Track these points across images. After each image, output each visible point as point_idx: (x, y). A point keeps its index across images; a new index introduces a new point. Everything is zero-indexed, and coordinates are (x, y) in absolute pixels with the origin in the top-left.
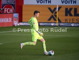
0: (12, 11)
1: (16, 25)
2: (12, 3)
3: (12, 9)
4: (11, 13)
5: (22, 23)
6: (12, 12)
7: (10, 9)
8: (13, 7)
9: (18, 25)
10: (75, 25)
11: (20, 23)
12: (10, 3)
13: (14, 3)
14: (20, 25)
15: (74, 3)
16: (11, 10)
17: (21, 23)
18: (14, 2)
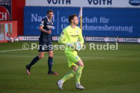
0: (6, 16)
1: (13, 41)
2: (6, 4)
3: (6, 13)
4: (4, 20)
5: (23, 37)
6: (6, 19)
7: (3, 13)
8: (7, 10)
9: (16, 40)
10: (110, 39)
11: (19, 37)
12: (3, 4)
13: (9, 4)
14: (19, 41)
15: (108, 4)
16: (4, 15)
17: (21, 37)
18: (10, 2)
